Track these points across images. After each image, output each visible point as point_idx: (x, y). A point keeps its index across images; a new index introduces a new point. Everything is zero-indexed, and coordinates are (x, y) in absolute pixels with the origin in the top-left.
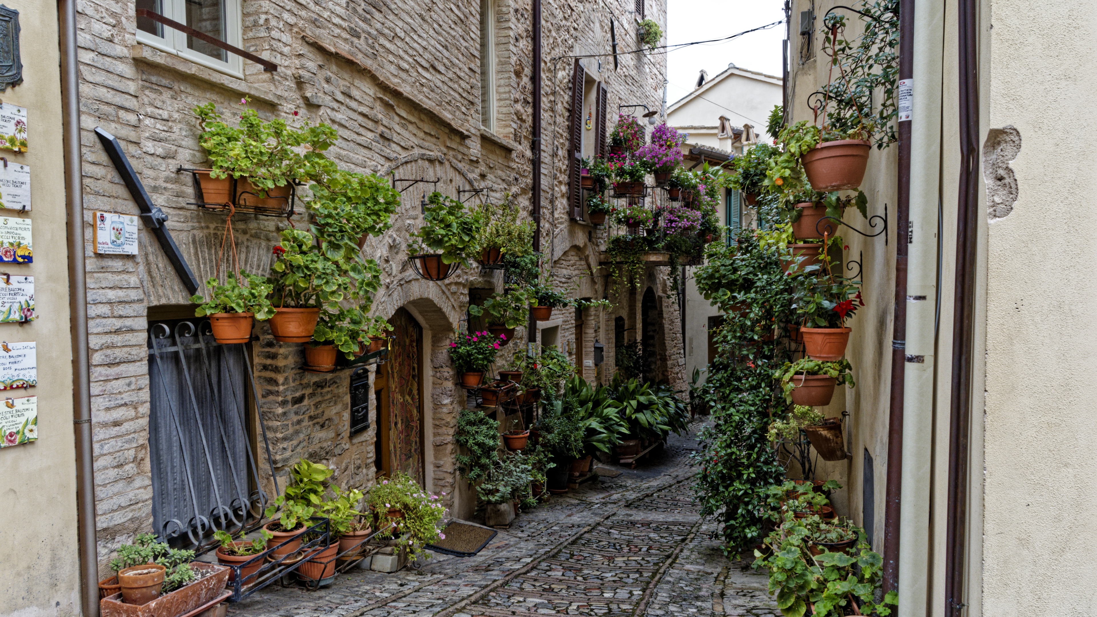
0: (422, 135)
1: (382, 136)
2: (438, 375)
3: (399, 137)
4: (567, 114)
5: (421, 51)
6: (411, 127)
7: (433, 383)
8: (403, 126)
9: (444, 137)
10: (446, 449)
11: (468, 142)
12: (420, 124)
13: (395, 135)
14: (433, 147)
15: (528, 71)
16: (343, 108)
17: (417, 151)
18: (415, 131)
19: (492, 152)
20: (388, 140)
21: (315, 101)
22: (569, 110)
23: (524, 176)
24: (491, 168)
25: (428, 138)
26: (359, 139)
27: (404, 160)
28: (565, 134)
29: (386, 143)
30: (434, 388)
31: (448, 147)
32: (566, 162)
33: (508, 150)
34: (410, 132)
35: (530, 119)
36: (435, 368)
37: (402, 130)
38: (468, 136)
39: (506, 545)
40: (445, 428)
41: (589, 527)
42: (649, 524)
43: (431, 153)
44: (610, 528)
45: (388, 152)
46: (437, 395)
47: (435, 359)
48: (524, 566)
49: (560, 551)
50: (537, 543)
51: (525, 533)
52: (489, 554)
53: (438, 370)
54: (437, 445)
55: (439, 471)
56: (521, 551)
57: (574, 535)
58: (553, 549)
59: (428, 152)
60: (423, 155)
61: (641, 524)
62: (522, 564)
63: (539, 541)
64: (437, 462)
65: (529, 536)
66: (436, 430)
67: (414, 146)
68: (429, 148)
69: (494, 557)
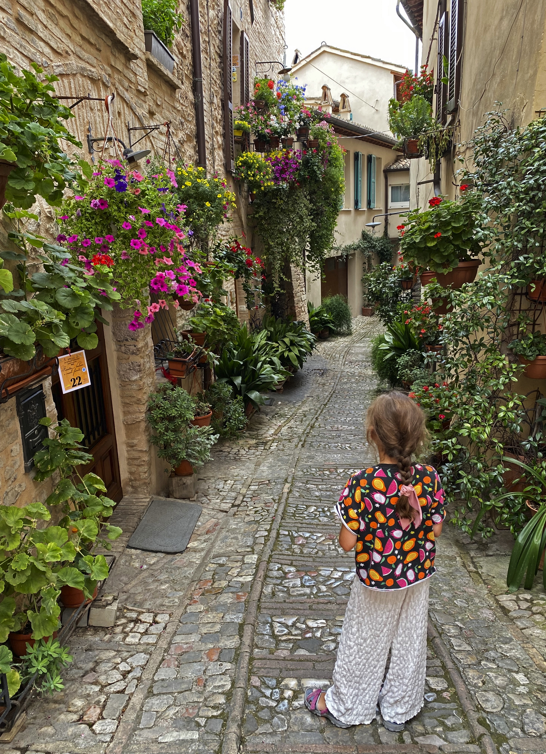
0: (78, 39)
1: (19, 21)
2: (123, 348)
3: (46, 32)
4: (218, 60)
6: (62, 23)
7: (118, 358)
8: (51, 17)
9: (106, 52)
10: (139, 427)
11: (132, 65)
12: (76, 23)
13: (40, 26)
14: (94, 62)
17: (74, 62)
18: (69, 30)
19: (158, 86)
20: (31, 31)
22: (220, 57)
23: (188, 121)
24: (158, 105)
25: (87, 46)
27: (58, 71)
28: (218, 82)
29: (29, 37)
30: (119, 364)
31: (112, 66)
32: (220, 112)
33: (173, 87)
34: (62, 30)
35: (189, 55)
36: (119, 341)
37: (50, 22)
38: (136, 57)
39: (216, 525)
40: (136, 405)
41: (288, 485)
42: (336, 469)
43: (93, 70)
44: (307, 483)
45: (33, 50)
46: (123, 371)
47: (117, 332)
48: (255, 574)
49: (278, 534)
50: (247, 519)
51: (228, 501)
52: (202, 546)
53: (122, 344)
54: (128, 424)
55: (134, 450)
56: (236, 538)
57: (280, 499)
58: (269, 531)
59: (89, 67)
60: (83, 69)
61: (329, 470)
62: (250, 570)
63: (248, 515)
64: (130, 441)
65: (233, 506)
66: (126, 409)
67: (70, 53)
68: (90, 61)
69: (212, 555)
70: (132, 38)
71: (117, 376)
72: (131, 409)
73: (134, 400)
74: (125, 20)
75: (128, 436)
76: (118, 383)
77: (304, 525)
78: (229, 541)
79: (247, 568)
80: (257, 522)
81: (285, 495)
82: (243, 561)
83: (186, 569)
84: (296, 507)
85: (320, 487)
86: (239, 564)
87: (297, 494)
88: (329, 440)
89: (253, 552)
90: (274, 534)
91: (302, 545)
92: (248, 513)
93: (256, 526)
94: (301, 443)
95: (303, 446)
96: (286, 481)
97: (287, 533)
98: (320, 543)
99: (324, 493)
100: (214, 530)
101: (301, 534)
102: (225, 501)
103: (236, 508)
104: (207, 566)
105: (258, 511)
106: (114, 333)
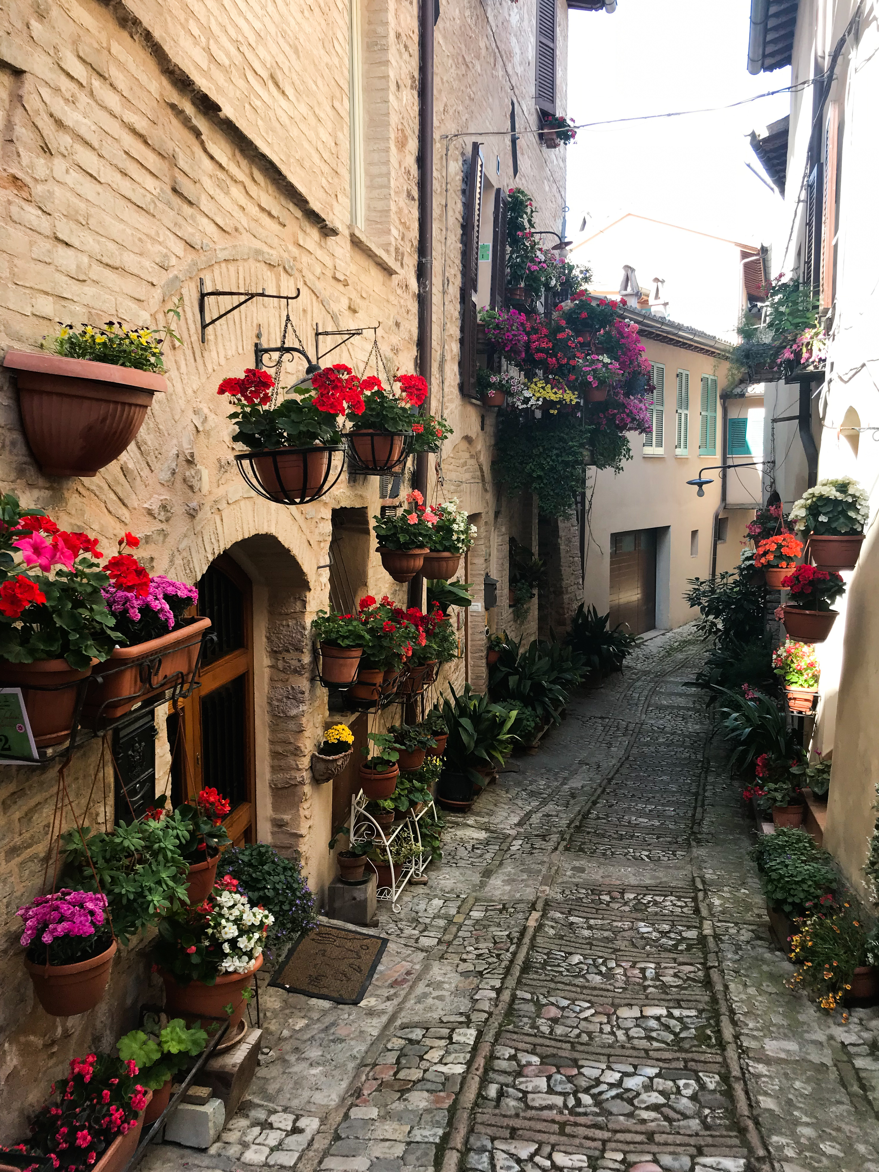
0: (255, 211)
1: (176, 191)
2: (281, 663)
3: (212, 204)
4: (460, 231)
5: (252, 39)
7: (271, 680)
8: (220, 184)
9: (292, 226)
10: (294, 794)
11: (330, 244)
12: (253, 190)
13: (203, 197)
14: (275, 241)
15: (411, 145)
16: (83, 99)
17: (247, 240)
18: (243, 200)
19: (365, 271)
22: (462, 226)
23: (406, 320)
26: (125, 186)
27: (222, 255)
28: (457, 262)
29: (187, 210)
30: (273, 688)
31: (300, 247)
32: (458, 306)
33: (388, 272)
35: (415, 227)
36: (276, 652)
37: (218, 191)
38: (334, 232)
39: (408, 973)
40: (292, 757)
41: (536, 915)
42: (622, 893)
43: (271, 251)
44: (570, 913)
45: (190, 230)
46: (278, 700)
47: (274, 638)
48: (469, 1064)
49: (514, 997)
50: (463, 967)
51: (432, 934)
52: (382, 1006)
53: (280, 657)
54: (278, 789)
55: (282, 832)
56: (440, 998)
57: (520, 939)
58: (499, 991)
59: (266, 249)
60: (258, 252)
61: (609, 893)
62: (462, 1055)
63: (464, 961)
64: (278, 816)
65: (440, 942)
66: (276, 762)
67: (241, 229)
68: (269, 241)
69: (398, 1023)
70: (331, 206)
71: (267, 708)
72: (283, 763)
73: (291, 747)
74: (324, 182)
75: (276, 808)
76: (267, 718)
77: (560, 986)
78: (430, 1001)
79: (456, 1051)
80: (481, 973)
81: (530, 932)
82: (450, 1038)
83: (353, 1043)
84: (547, 954)
85: (592, 922)
86: (443, 1043)
87: (552, 932)
88: (614, 842)
89: (468, 1024)
90: (506, 996)
91: (555, 1021)
92: (464, 956)
93: (476, 981)
94: (565, 843)
95: (567, 849)
96: (533, 907)
97: (528, 996)
98: (586, 1019)
99: (598, 934)
100: (404, 981)
101: (552, 999)
102: (426, 933)
103: (444, 947)
104: (389, 1041)
105: (481, 955)
106: (268, 638)
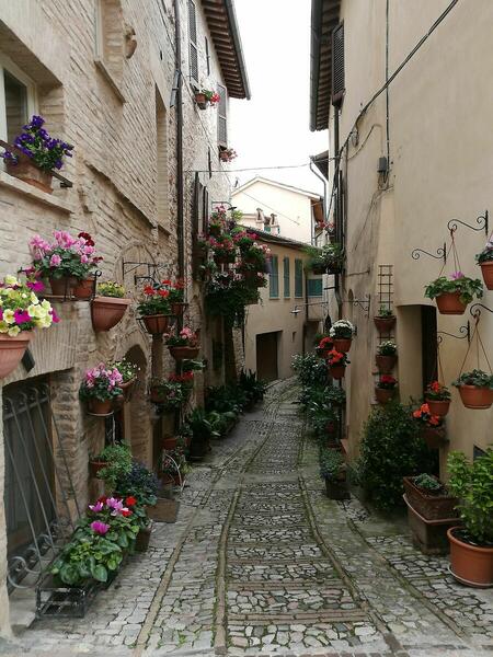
0: (134, 228)
1: (118, 231)
4: (191, 209)
5: (133, 168)
8: (126, 223)
9: (143, 229)
11: (153, 231)
12: (134, 221)
13: (123, 230)
14: (139, 236)
15: (174, 180)
16: (102, 213)
17: (133, 240)
18: (131, 226)
19: (162, 238)
20: (121, 233)
21: (90, 209)
22: (192, 207)
24: (161, 248)
25: (137, 230)
26: (108, 235)
27: (127, 248)
29: (120, 236)
31: (144, 236)
32: (191, 241)
33: (168, 234)
34: (129, 227)
35: (176, 213)
37: (126, 226)
38: (154, 227)
41: (237, 493)
42: (271, 485)
43: (138, 241)
44: (250, 492)
45: (121, 242)
48: (222, 533)
49: (234, 516)
50: (212, 510)
51: (197, 502)
52: (184, 523)
56: (205, 519)
57: (232, 500)
58: (228, 515)
60: (135, 242)
61: (265, 485)
62: (218, 531)
67: (131, 236)
69: (192, 526)
72: (136, 434)
74: (150, 208)
78: (202, 520)
80: (219, 511)
81: (236, 498)
83: (176, 533)
84: (243, 504)
85: (260, 494)
86: (211, 529)
87: (244, 498)
88: (265, 469)
89: (218, 524)
91: (249, 521)
92: (212, 507)
95: (246, 471)
97: (239, 516)
98: (261, 521)
99: (263, 498)
100: (190, 515)
101: (248, 516)
102: (194, 502)
103: (203, 505)
104: (190, 531)
105: (218, 506)
